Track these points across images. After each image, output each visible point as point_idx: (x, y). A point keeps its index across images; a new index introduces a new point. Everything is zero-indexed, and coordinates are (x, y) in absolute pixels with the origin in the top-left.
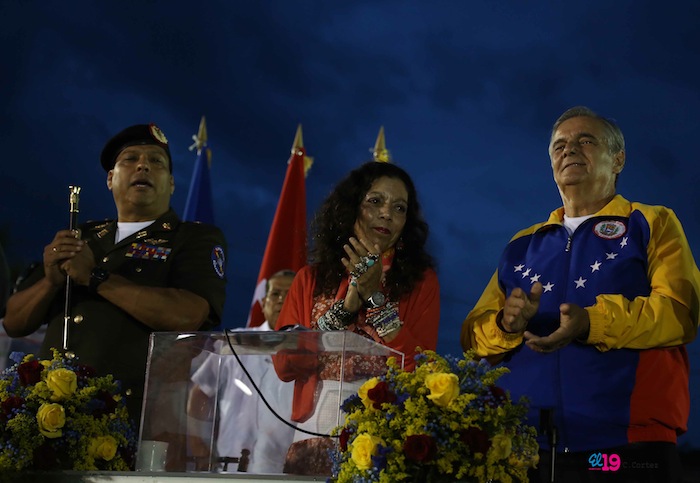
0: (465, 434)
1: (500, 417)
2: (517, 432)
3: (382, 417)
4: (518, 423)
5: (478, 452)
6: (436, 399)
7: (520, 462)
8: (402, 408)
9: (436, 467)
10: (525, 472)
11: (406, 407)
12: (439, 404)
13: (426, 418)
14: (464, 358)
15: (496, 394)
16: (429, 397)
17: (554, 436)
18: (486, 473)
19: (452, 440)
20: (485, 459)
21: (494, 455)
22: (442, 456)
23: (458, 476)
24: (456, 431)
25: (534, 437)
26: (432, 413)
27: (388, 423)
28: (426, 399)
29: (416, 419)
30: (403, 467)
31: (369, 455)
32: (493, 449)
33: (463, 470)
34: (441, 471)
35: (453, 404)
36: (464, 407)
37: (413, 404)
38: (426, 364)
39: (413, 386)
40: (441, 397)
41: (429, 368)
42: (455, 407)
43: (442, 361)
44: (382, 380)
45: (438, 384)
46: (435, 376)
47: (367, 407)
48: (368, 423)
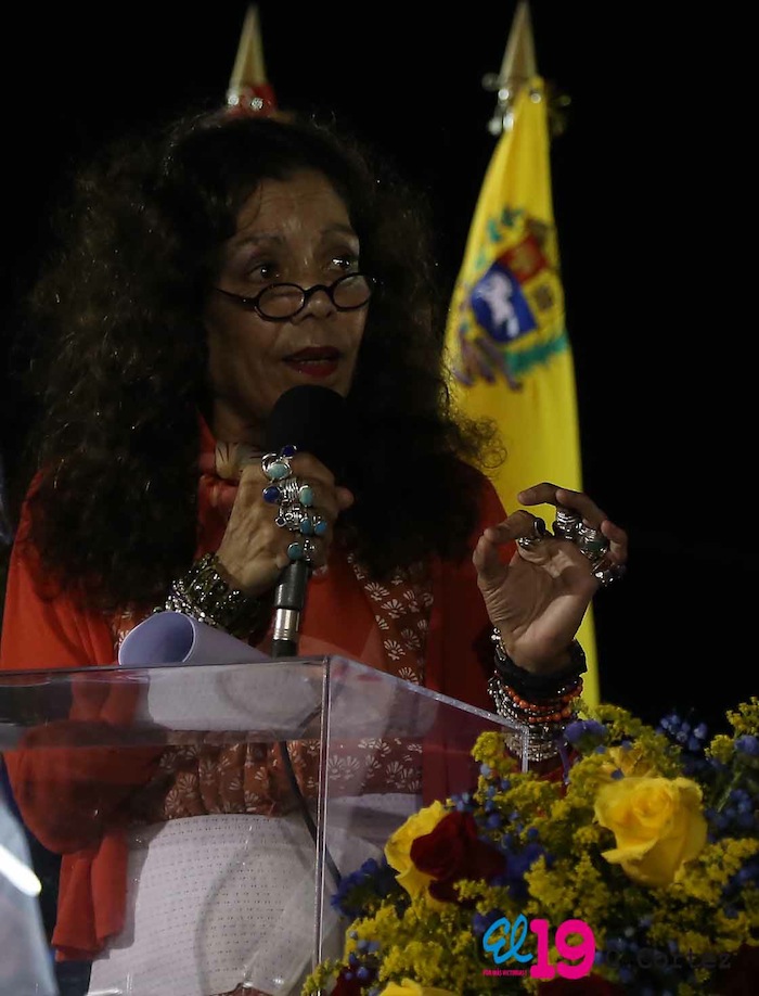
3: (461, 925)
6: (635, 862)
8: (521, 895)
11: (532, 890)
12: (644, 877)
13: (602, 923)
14: (729, 730)
16: (611, 856)
24: (699, 961)
26: (621, 906)
27: (479, 944)
28: (600, 863)
35: (688, 874)
36: (725, 882)
37: (554, 878)
38: (603, 751)
39: (559, 822)
40: (648, 854)
41: (612, 761)
42: (695, 884)
43: (648, 740)
44: (460, 807)
45: (637, 811)
46: (630, 786)
47: (414, 898)
48: (415, 946)
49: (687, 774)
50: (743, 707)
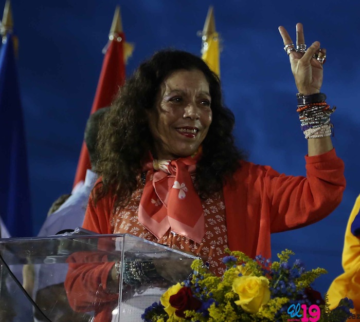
6: (246, 305)
8: (207, 315)
11: (211, 314)
12: (249, 310)
14: (278, 260)
15: (312, 297)
16: (237, 303)
26: (240, 320)
28: (234, 305)
35: (264, 310)
36: (276, 312)
37: (218, 310)
38: (235, 267)
39: (220, 291)
40: (250, 303)
41: (238, 270)
42: (266, 313)
44: (186, 285)
45: (247, 287)
46: (245, 279)
47: (170, 316)
49: (264, 275)
50: (283, 252)
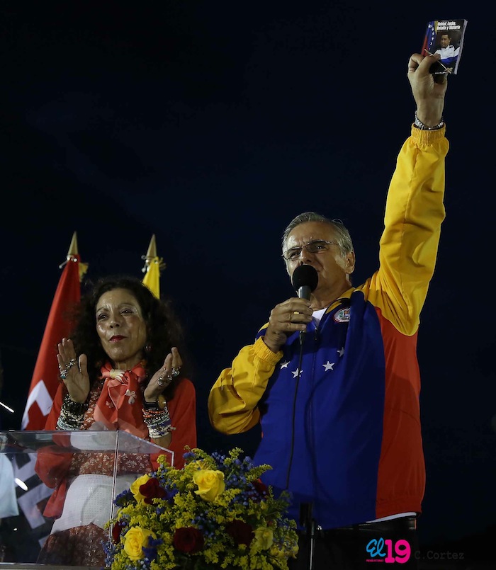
0: (231, 527)
1: (262, 510)
2: (278, 525)
3: (152, 511)
4: (279, 516)
5: (242, 543)
6: (204, 494)
7: (281, 552)
8: (172, 503)
9: (203, 558)
10: (286, 561)
11: (175, 502)
12: (206, 498)
13: (194, 512)
14: (230, 456)
15: (259, 489)
16: (197, 492)
17: (313, 528)
18: (249, 562)
19: (217, 533)
20: (248, 550)
21: (257, 546)
22: (208, 547)
23: (224, 566)
24: (221, 524)
25: (294, 529)
26: (199, 507)
27: (158, 517)
28: (194, 495)
29: (184, 513)
30: (172, 558)
31: (140, 546)
32: (256, 540)
33: (227, 560)
34: (207, 562)
35: (219, 499)
36: (230, 501)
37: (182, 499)
38: (194, 462)
39: (182, 482)
40: (208, 493)
41: (197, 465)
42: (221, 501)
43: (209, 459)
44: (153, 476)
45: (205, 480)
46: (203, 473)
47: (139, 502)
48: (139, 517)
49: (219, 469)
50: (234, 450)
